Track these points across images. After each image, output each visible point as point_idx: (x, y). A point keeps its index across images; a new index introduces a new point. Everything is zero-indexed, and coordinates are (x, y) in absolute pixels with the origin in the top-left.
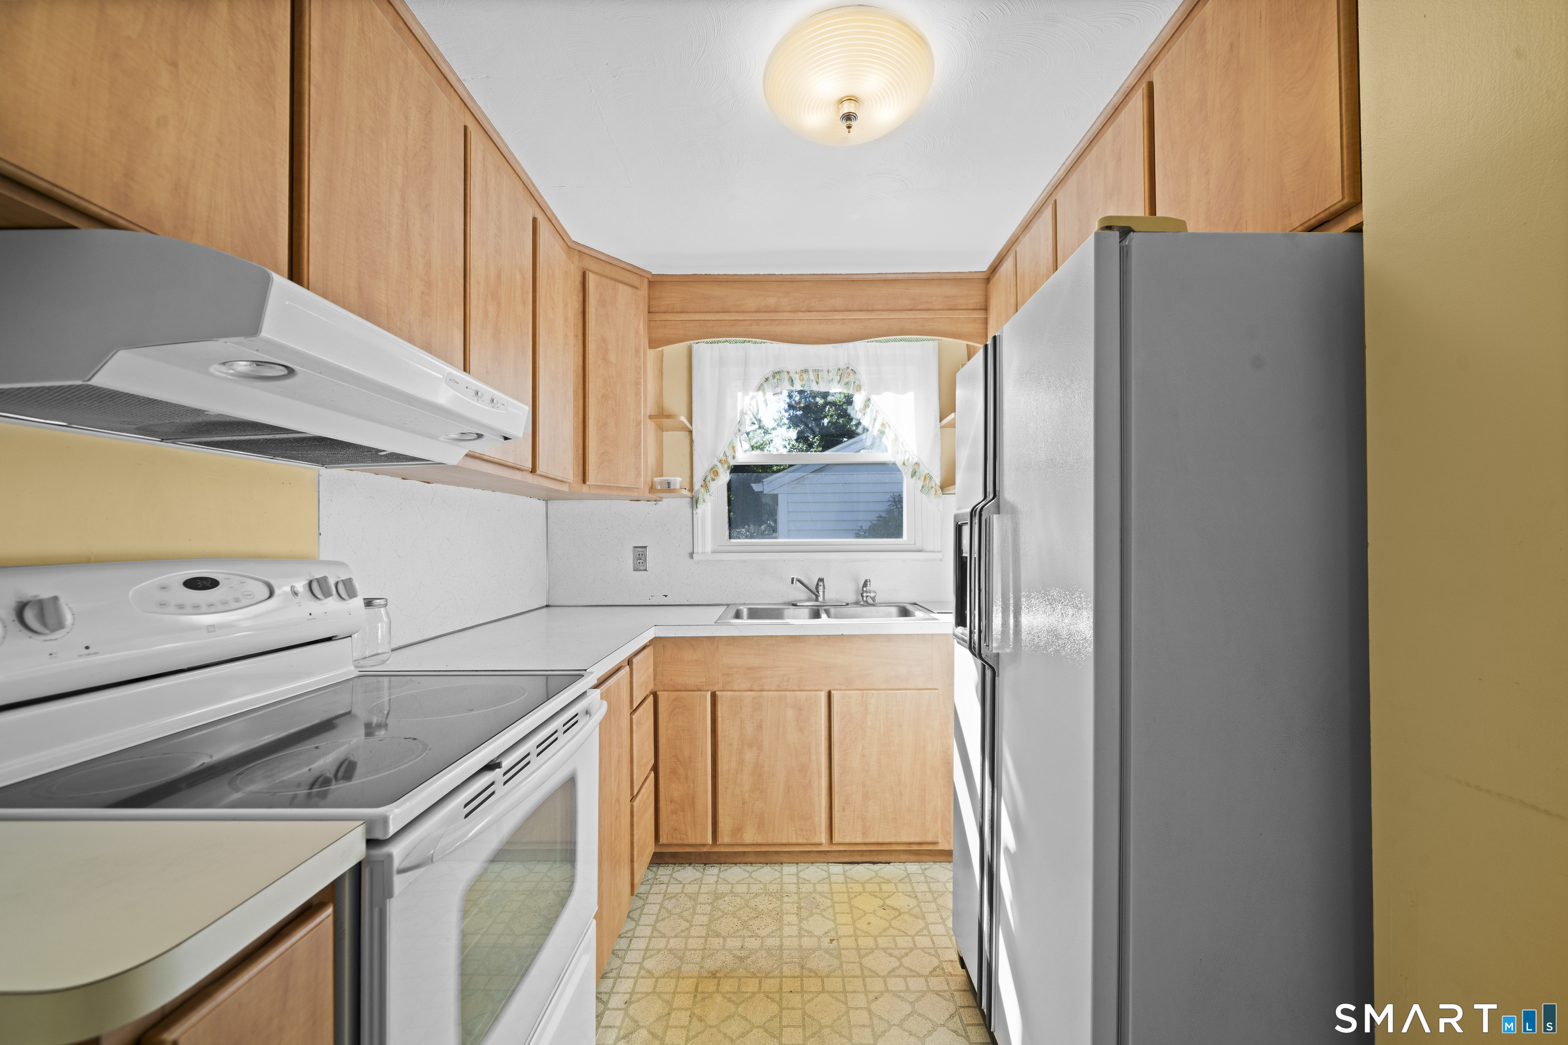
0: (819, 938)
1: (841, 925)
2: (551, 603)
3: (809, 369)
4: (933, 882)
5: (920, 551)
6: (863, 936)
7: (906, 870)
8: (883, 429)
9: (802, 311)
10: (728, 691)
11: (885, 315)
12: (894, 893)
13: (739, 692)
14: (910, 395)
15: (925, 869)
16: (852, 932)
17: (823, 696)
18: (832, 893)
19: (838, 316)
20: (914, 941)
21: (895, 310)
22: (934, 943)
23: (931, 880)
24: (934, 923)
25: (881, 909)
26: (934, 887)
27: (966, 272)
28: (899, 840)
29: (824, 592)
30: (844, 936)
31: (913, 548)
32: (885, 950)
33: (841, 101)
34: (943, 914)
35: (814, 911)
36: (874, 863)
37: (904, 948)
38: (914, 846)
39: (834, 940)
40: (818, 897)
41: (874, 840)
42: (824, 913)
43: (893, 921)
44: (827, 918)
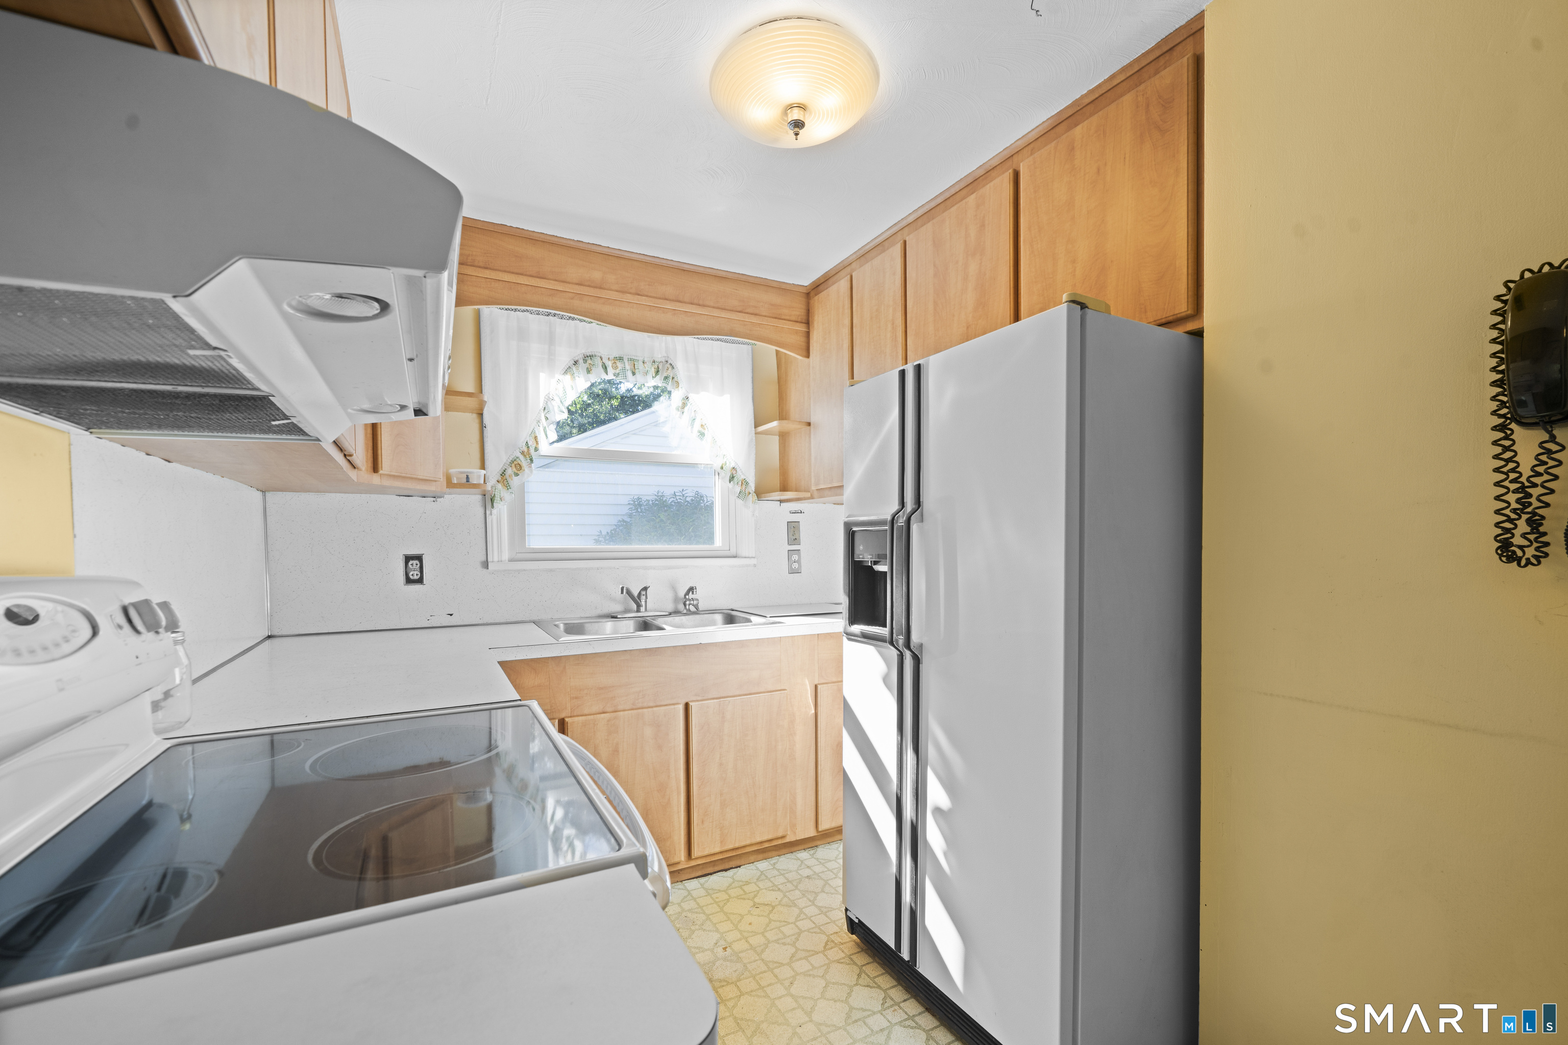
0: (712, 950)
1: (726, 932)
2: (275, 633)
3: (624, 357)
4: (787, 873)
5: (734, 557)
6: (752, 936)
7: (758, 869)
8: (703, 431)
9: (630, 293)
10: (578, 716)
11: (716, 313)
12: (758, 892)
13: (592, 716)
14: (727, 397)
15: (774, 864)
16: (739, 936)
17: (681, 708)
18: (701, 907)
19: (669, 306)
20: (797, 926)
21: (725, 309)
22: (814, 923)
23: (785, 872)
24: (806, 907)
25: (754, 908)
26: (791, 876)
27: (790, 284)
28: (754, 841)
29: (646, 602)
30: (734, 941)
31: (727, 553)
32: (777, 941)
33: (791, 107)
34: (809, 897)
35: (693, 928)
36: (726, 870)
37: (794, 935)
38: (765, 844)
39: (726, 948)
40: (689, 915)
41: (731, 846)
42: (704, 927)
43: (770, 916)
44: (708, 931)
